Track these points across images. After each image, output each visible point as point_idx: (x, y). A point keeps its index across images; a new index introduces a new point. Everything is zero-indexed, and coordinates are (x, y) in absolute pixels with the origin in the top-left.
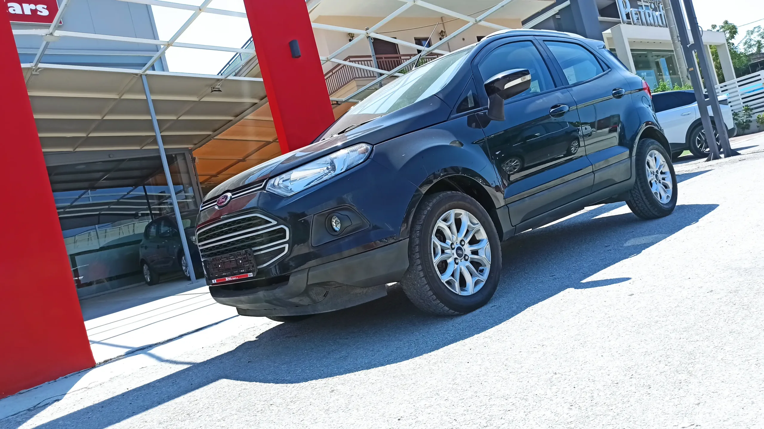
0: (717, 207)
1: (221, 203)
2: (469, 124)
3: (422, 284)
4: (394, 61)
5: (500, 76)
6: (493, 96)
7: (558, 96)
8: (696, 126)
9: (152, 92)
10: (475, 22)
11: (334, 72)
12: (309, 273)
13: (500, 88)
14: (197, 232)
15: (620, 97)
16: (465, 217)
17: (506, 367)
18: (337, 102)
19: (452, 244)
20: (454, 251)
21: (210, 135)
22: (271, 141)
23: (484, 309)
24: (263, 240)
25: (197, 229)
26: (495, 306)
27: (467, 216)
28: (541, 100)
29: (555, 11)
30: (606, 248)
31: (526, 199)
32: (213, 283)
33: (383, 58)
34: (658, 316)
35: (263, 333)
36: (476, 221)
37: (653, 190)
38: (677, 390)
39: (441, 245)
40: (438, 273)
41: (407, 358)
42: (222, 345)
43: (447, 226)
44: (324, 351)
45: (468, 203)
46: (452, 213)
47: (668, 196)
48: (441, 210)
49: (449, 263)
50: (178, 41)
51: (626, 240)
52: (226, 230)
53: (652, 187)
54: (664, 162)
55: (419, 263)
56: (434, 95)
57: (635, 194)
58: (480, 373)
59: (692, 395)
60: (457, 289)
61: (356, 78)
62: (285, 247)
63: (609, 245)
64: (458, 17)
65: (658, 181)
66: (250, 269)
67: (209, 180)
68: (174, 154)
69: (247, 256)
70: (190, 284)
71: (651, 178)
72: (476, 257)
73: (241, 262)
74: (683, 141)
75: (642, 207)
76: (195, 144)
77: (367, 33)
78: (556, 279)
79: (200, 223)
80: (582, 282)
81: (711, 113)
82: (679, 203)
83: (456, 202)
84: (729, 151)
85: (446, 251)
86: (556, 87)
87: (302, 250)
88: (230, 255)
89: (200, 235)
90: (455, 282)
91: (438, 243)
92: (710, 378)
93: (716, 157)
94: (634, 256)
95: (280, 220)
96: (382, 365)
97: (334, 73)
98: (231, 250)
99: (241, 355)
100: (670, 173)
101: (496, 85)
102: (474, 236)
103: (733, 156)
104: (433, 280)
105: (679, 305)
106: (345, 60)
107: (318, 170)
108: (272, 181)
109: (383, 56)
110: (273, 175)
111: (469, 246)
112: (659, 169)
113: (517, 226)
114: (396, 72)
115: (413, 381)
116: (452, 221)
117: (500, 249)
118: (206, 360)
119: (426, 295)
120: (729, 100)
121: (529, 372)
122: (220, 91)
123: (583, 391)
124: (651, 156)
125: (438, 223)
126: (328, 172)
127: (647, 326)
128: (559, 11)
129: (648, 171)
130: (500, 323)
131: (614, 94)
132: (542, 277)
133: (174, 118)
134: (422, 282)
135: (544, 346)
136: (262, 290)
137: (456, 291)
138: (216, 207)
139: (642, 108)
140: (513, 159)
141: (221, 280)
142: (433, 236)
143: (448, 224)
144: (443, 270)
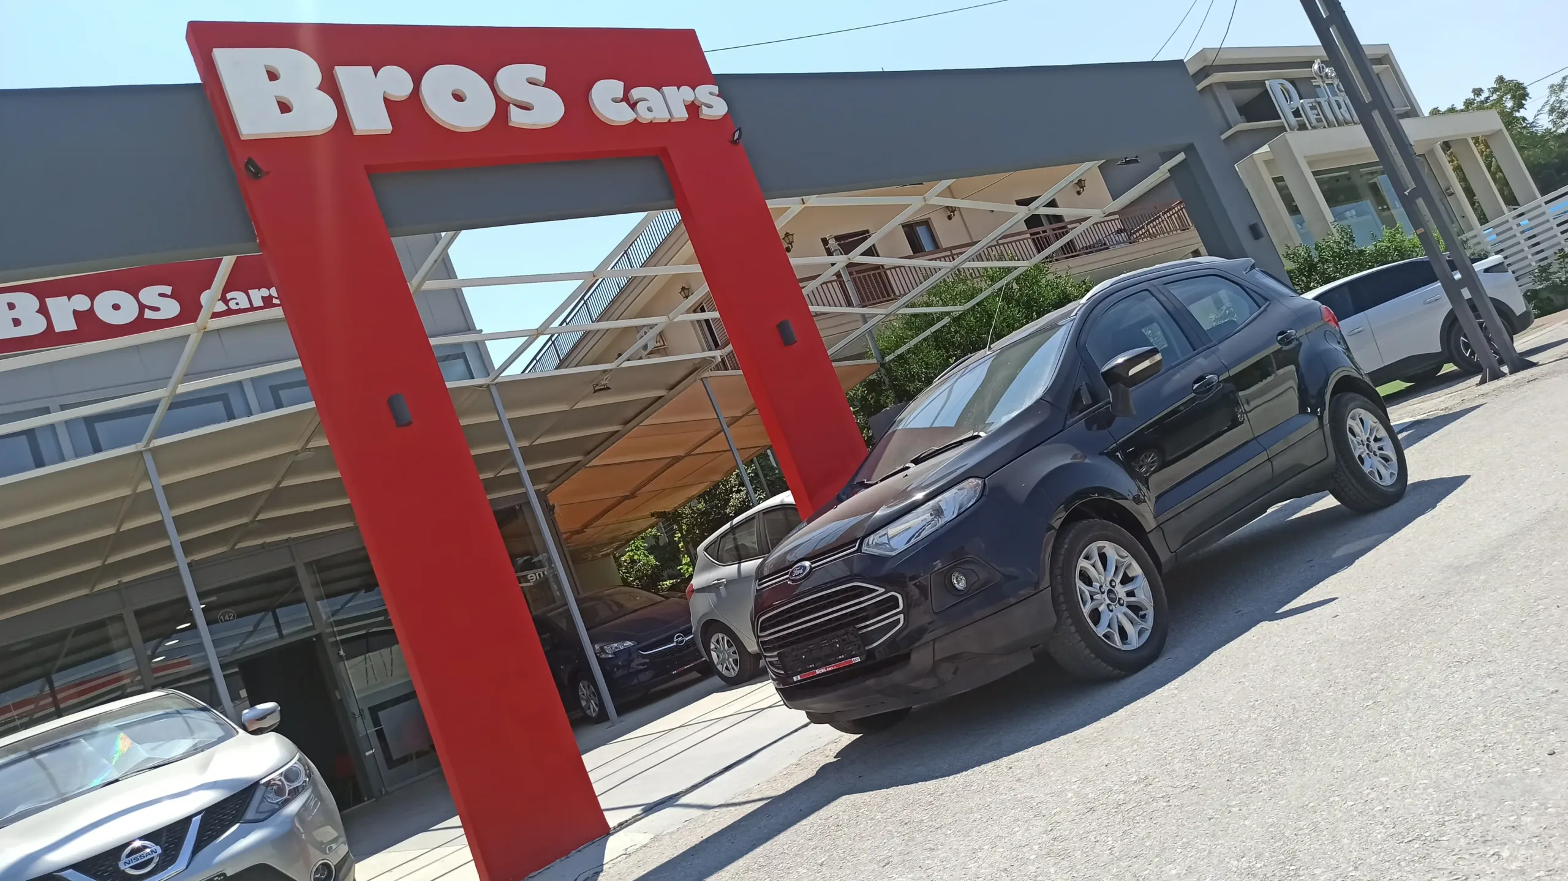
0: (1465, 480)
1: (796, 576)
2: (1089, 426)
3: (1075, 642)
5: (1119, 359)
6: (1115, 386)
7: (1201, 363)
8: (1450, 322)
9: (510, 408)
12: (936, 648)
13: (1124, 376)
14: (758, 618)
15: (1290, 343)
16: (1110, 549)
19: (1101, 587)
20: (1105, 596)
21: (579, 462)
23: (1157, 663)
24: (870, 614)
25: (758, 614)
26: (1170, 656)
27: (1112, 548)
28: (1178, 376)
30: (1307, 563)
31: (1183, 513)
32: (795, 680)
35: (841, 752)
36: (1125, 553)
37: (1366, 469)
39: (1088, 590)
40: (1091, 624)
43: (1091, 565)
44: (962, 745)
45: (1110, 531)
46: (1094, 547)
47: (1392, 474)
48: (1080, 545)
49: (1102, 611)
51: (1336, 549)
53: (1363, 464)
54: (1374, 422)
55: (1066, 616)
56: (1040, 399)
57: (1340, 478)
60: (1118, 643)
62: (899, 619)
63: (1312, 559)
65: (1372, 454)
66: (854, 653)
68: (518, 505)
69: (847, 636)
70: (612, 727)
71: (1358, 451)
72: (1132, 599)
73: (838, 646)
74: (1437, 348)
75: (1353, 495)
76: (553, 482)
80: (1278, 612)
83: (1096, 533)
84: (1516, 359)
85: (1094, 597)
86: (1194, 350)
87: (920, 619)
88: (821, 639)
90: (1113, 634)
91: (1085, 588)
94: (1344, 570)
95: (888, 586)
98: (821, 634)
100: (1390, 438)
101: (1115, 370)
102: (1125, 574)
103: (1521, 370)
104: (1087, 636)
107: (920, 522)
108: (869, 540)
111: (1122, 586)
112: (1371, 434)
113: (1177, 552)
116: (1096, 558)
117: (1161, 584)
119: (1081, 655)
122: (609, 388)
124: (1353, 418)
125: (1080, 563)
126: (934, 521)
128: (1171, 170)
129: (1352, 441)
131: (1279, 342)
132: (1223, 616)
133: (526, 443)
134: (1074, 639)
137: (1117, 646)
138: (790, 582)
139: (1326, 352)
140: (1148, 453)
141: (807, 675)
142: (1077, 580)
143: (1092, 562)
144: (1096, 622)
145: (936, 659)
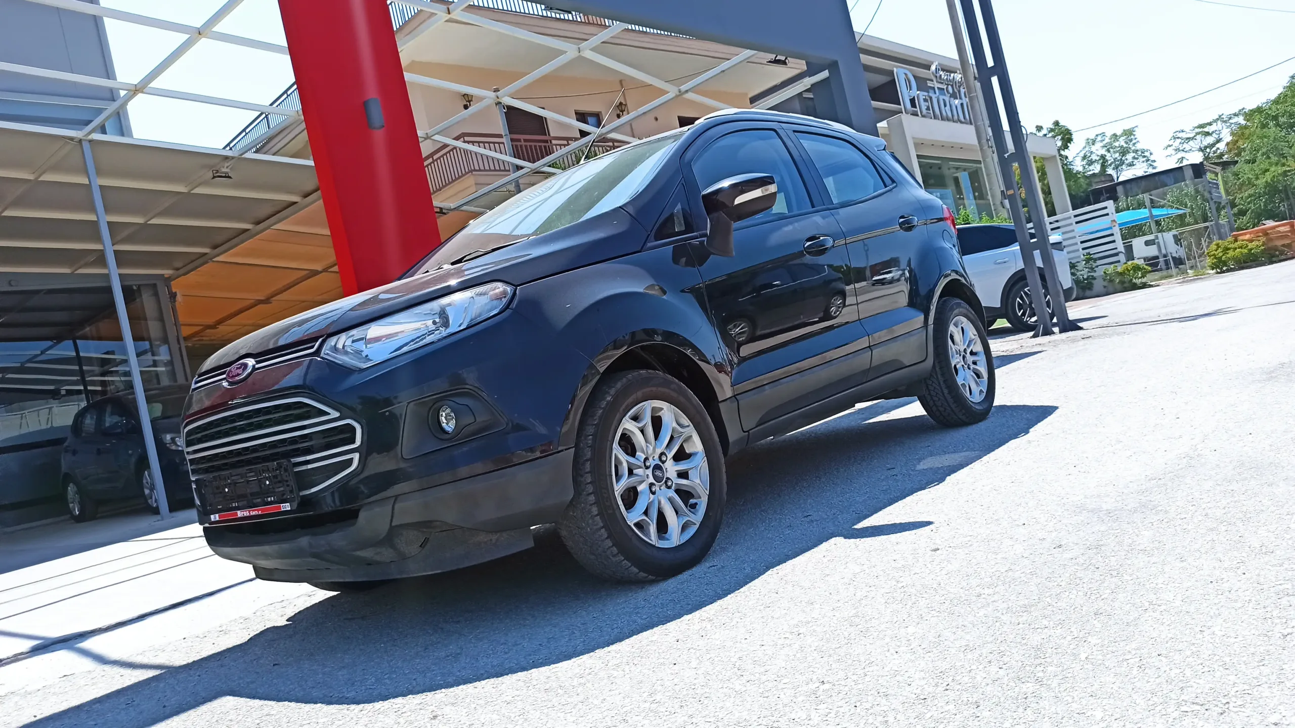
0: (1054, 411)
1: (233, 376)
2: (676, 260)
3: (595, 527)
4: (540, 147)
5: (726, 183)
6: (715, 215)
7: (817, 222)
8: (1017, 281)
9: (99, 172)
10: (678, 93)
11: (435, 157)
12: (396, 506)
13: (727, 203)
14: (185, 427)
15: (910, 229)
16: (668, 412)
17: (739, 673)
18: (441, 209)
19: (646, 459)
20: (649, 472)
21: (206, 254)
22: (320, 269)
23: (697, 570)
24: (312, 446)
25: (185, 422)
26: (714, 566)
27: (671, 413)
28: (790, 228)
29: (805, 86)
30: (889, 471)
31: (767, 387)
32: (213, 520)
33: (522, 140)
34: (981, 586)
35: (300, 612)
36: (685, 421)
37: (960, 380)
38: (1021, 710)
39: (627, 461)
40: (622, 508)
41: (568, 657)
42: (221, 633)
43: (639, 428)
44: (417, 645)
45: (674, 390)
46: (648, 406)
47: (981, 391)
48: (630, 400)
49: (641, 492)
50: (154, 84)
51: (919, 460)
52: (243, 425)
53: (957, 374)
54: (975, 335)
55: (591, 491)
56: (620, 207)
57: (932, 385)
58: (695, 682)
59: (1047, 719)
60: (653, 536)
61: (475, 170)
62: (352, 459)
63: (893, 466)
64: (651, 83)
65: (966, 366)
66: (285, 497)
67: (200, 334)
68: (136, 285)
69: (280, 472)
70: (158, 521)
71: (956, 360)
72: (684, 482)
73: (268, 483)
74: (998, 305)
75: (942, 406)
76: (177, 269)
77: (498, 98)
78: (812, 521)
79: (191, 411)
80: (856, 527)
81: (1039, 263)
82: (996, 403)
83: (654, 389)
84: (1067, 321)
85: (635, 471)
86: (813, 206)
87: (382, 464)
88: (247, 470)
89: (190, 433)
90: (649, 524)
91: (623, 457)
92: (1071, 690)
93: (1048, 332)
94: (935, 485)
95: (346, 410)
96: (524, 669)
97: (436, 160)
98: (249, 462)
99: (259, 653)
100: (985, 354)
101: (720, 198)
102: (681, 448)
103: (1072, 331)
104: (614, 522)
105: (1012, 567)
106: (457, 139)
107: (418, 325)
108: (332, 341)
109: (522, 137)
110: (336, 330)
111: (675, 463)
112: (968, 346)
113: (750, 432)
114: (544, 165)
115: (581, 698)
116: (647, 420)
117: (724, 470)
118: (190, 661)
119: (600, 546)
120: (1064, 243)
121: (778, 679)
122: (230, 177)
123: (870, 712)
124: (956, 325)
125: (624, 423)
126: (434, 328)
127: (965, 602)
128: (811, 85)
129: (951, 349)
130: (726, 595)
131: (901, 224)
132: (789, 519)
133: (139, 220)
134: (595, 523)
135: (802, 636)
136: (306, 535)
137: (651, 540)
138: (225, 384)
139: (943, 249)
140: (738, 322)
141: (228, 515)
142: (615, 445)
143: (640, 425)
144: (630, 504)
145: (393, 524)
